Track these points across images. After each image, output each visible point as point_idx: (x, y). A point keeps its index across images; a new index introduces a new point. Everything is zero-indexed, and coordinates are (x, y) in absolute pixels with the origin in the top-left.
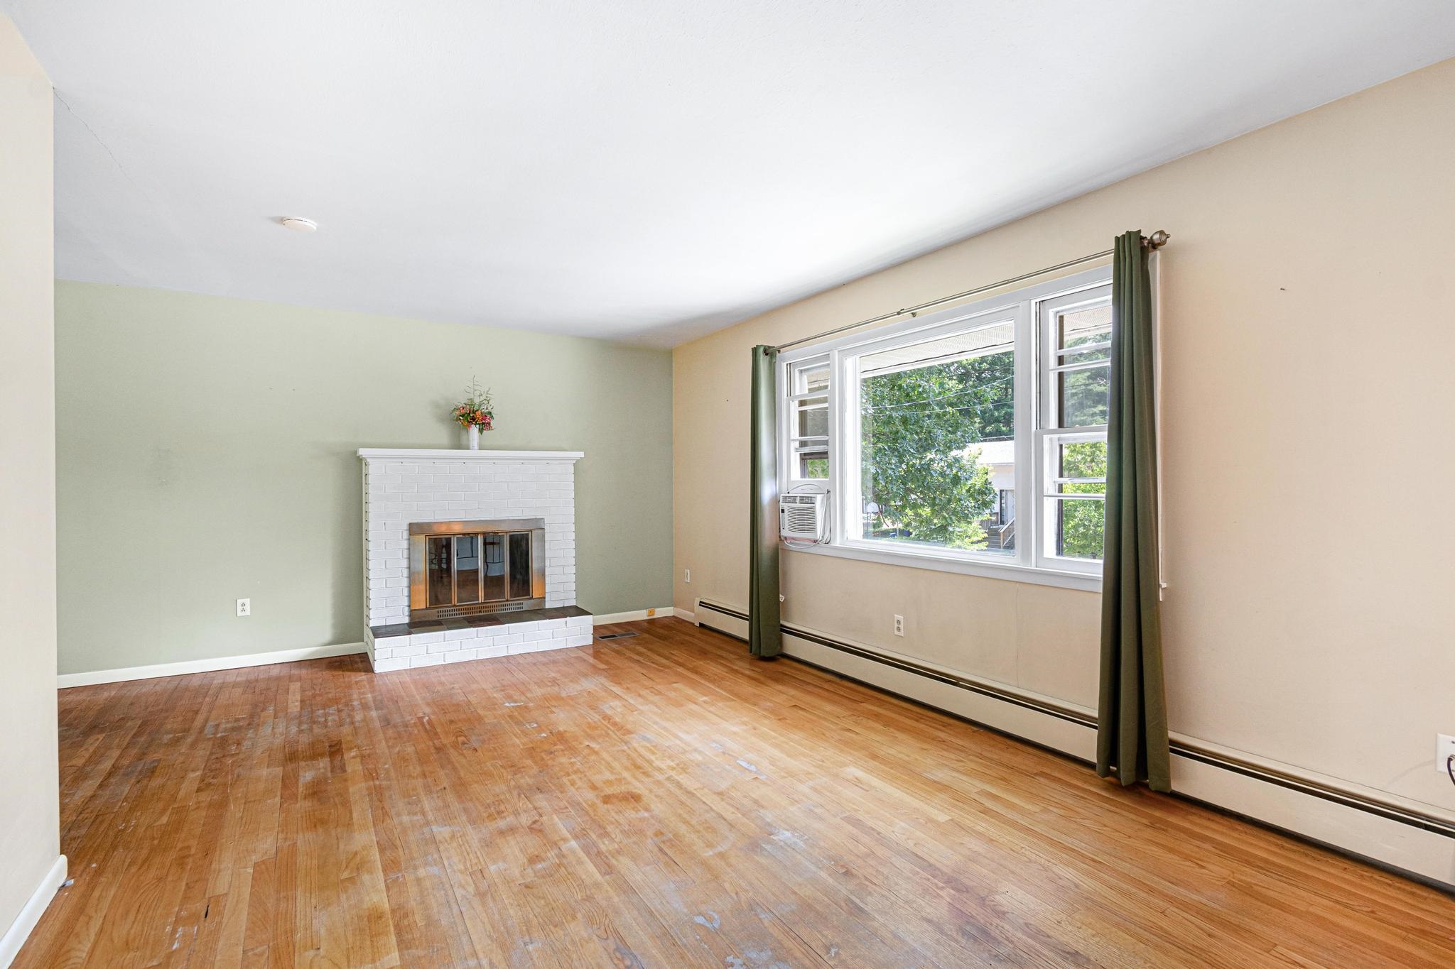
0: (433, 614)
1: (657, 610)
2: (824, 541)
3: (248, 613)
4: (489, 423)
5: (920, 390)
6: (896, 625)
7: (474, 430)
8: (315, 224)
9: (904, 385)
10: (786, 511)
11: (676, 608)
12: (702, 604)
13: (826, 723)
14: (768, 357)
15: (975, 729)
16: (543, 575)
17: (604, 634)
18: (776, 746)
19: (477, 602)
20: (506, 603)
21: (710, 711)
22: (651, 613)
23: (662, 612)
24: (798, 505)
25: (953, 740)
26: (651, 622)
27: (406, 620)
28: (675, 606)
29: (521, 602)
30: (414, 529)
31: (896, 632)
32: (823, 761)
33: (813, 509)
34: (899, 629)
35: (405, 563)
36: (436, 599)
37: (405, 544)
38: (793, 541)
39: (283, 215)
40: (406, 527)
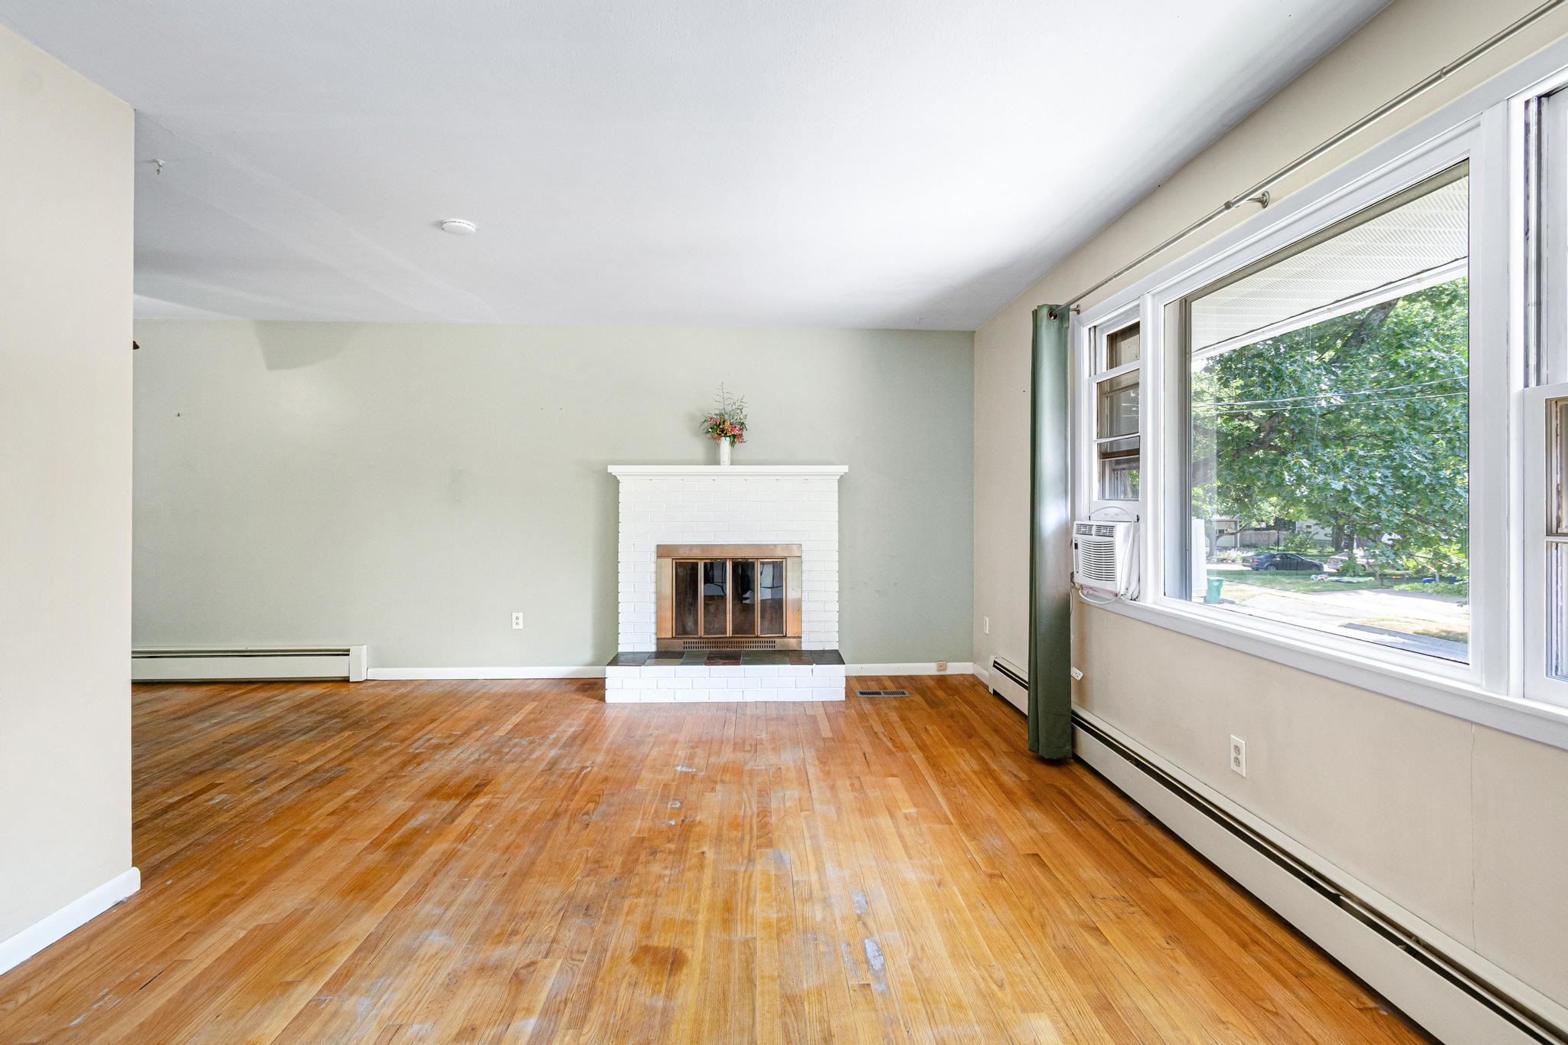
0: (678, 645)
1: (950, 664)
2: (1129, 595)
3: (521, 627)
4: (741, 435)
5: (1432, 365)
6: (1233, 754)
7: (725, 443)
8: (474, 225)
9: (1402, 362)
10: (1079, 546)
11: (975, 665)
12: (996, 665)
13: (1062, 903)
14: (1056, 323)
15: (1371, 1004)
16: (799, 610)
17: (863, 690)
18: (948, 927)
19: (724, 636)
20: (757, 639)
21: (901, 836)
22: (942, 668)
23: (955, 668)
24: (1094, 538)
25: (1300, 1017)
26: (942, 681)
27: (653, 648)
28: (974, 662)
29: (773, 640)
30: (662, 551)
31: (1233, 766)
32: (1001, 986)
33: (1110, 547)
34: (1237, 760)
35: (652, 588)
36: (681, 630)
37: (653, 568)
38: (1091, 592)
39: (442, 219)
40: (654, 549)
